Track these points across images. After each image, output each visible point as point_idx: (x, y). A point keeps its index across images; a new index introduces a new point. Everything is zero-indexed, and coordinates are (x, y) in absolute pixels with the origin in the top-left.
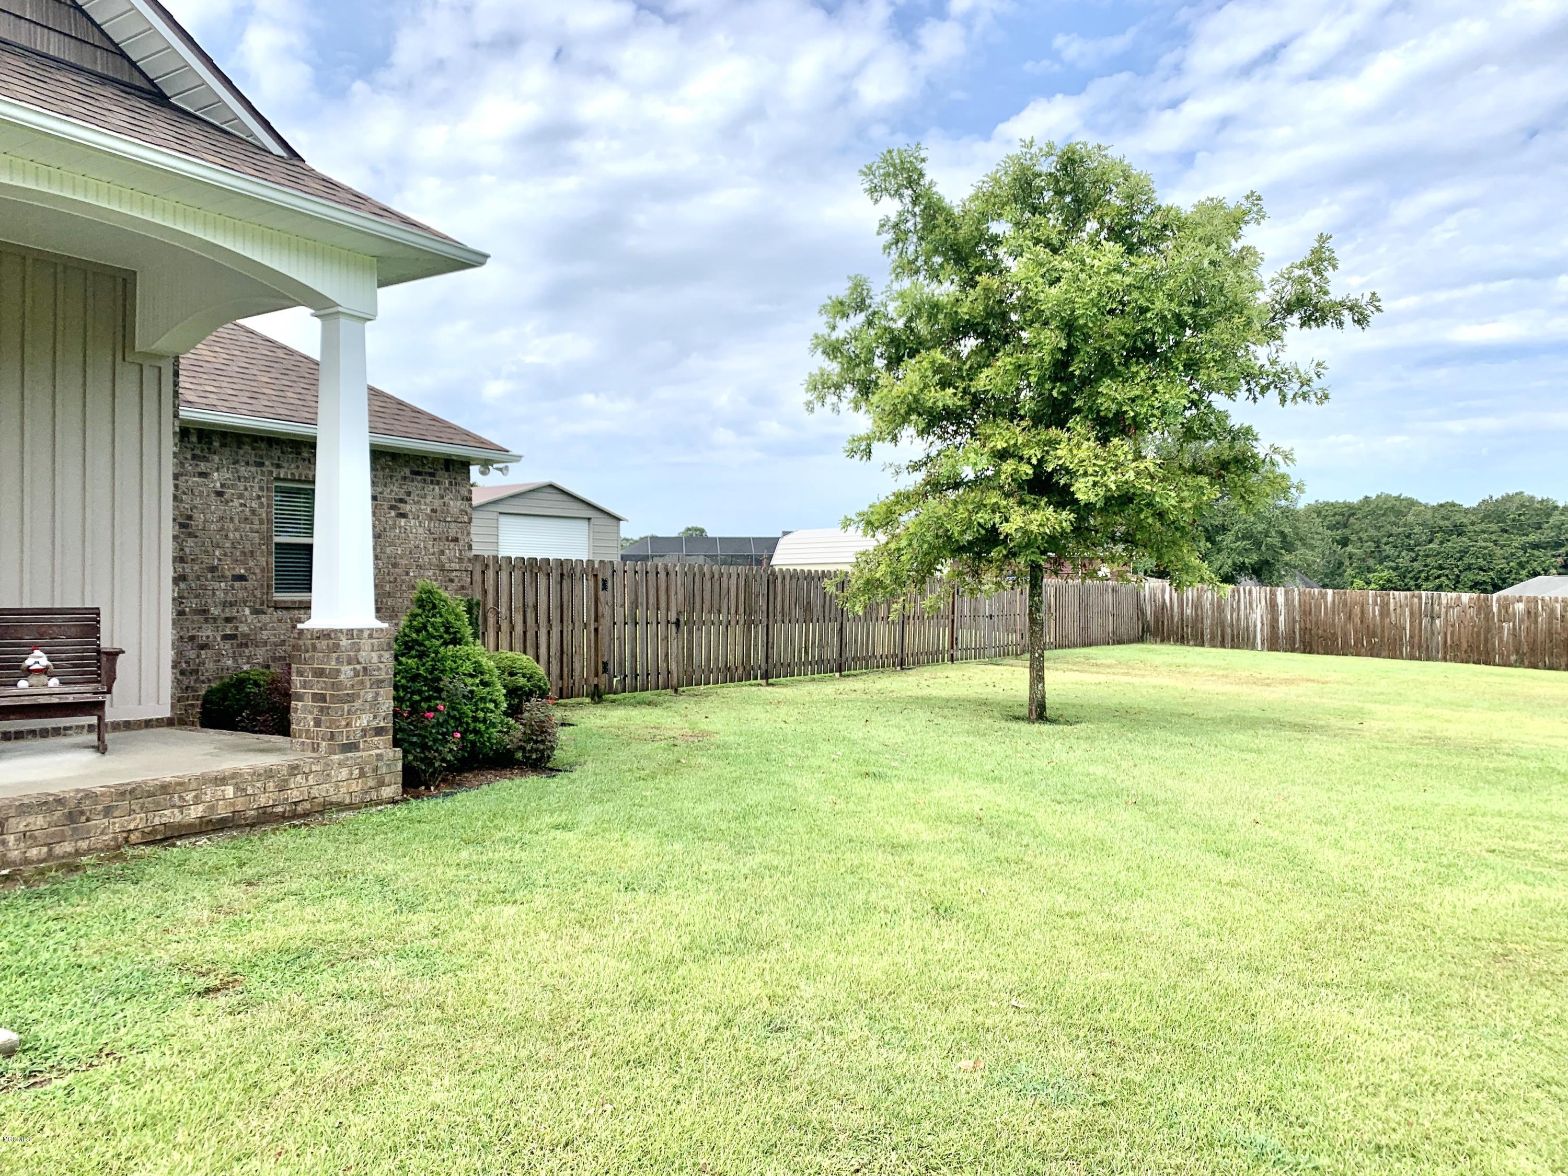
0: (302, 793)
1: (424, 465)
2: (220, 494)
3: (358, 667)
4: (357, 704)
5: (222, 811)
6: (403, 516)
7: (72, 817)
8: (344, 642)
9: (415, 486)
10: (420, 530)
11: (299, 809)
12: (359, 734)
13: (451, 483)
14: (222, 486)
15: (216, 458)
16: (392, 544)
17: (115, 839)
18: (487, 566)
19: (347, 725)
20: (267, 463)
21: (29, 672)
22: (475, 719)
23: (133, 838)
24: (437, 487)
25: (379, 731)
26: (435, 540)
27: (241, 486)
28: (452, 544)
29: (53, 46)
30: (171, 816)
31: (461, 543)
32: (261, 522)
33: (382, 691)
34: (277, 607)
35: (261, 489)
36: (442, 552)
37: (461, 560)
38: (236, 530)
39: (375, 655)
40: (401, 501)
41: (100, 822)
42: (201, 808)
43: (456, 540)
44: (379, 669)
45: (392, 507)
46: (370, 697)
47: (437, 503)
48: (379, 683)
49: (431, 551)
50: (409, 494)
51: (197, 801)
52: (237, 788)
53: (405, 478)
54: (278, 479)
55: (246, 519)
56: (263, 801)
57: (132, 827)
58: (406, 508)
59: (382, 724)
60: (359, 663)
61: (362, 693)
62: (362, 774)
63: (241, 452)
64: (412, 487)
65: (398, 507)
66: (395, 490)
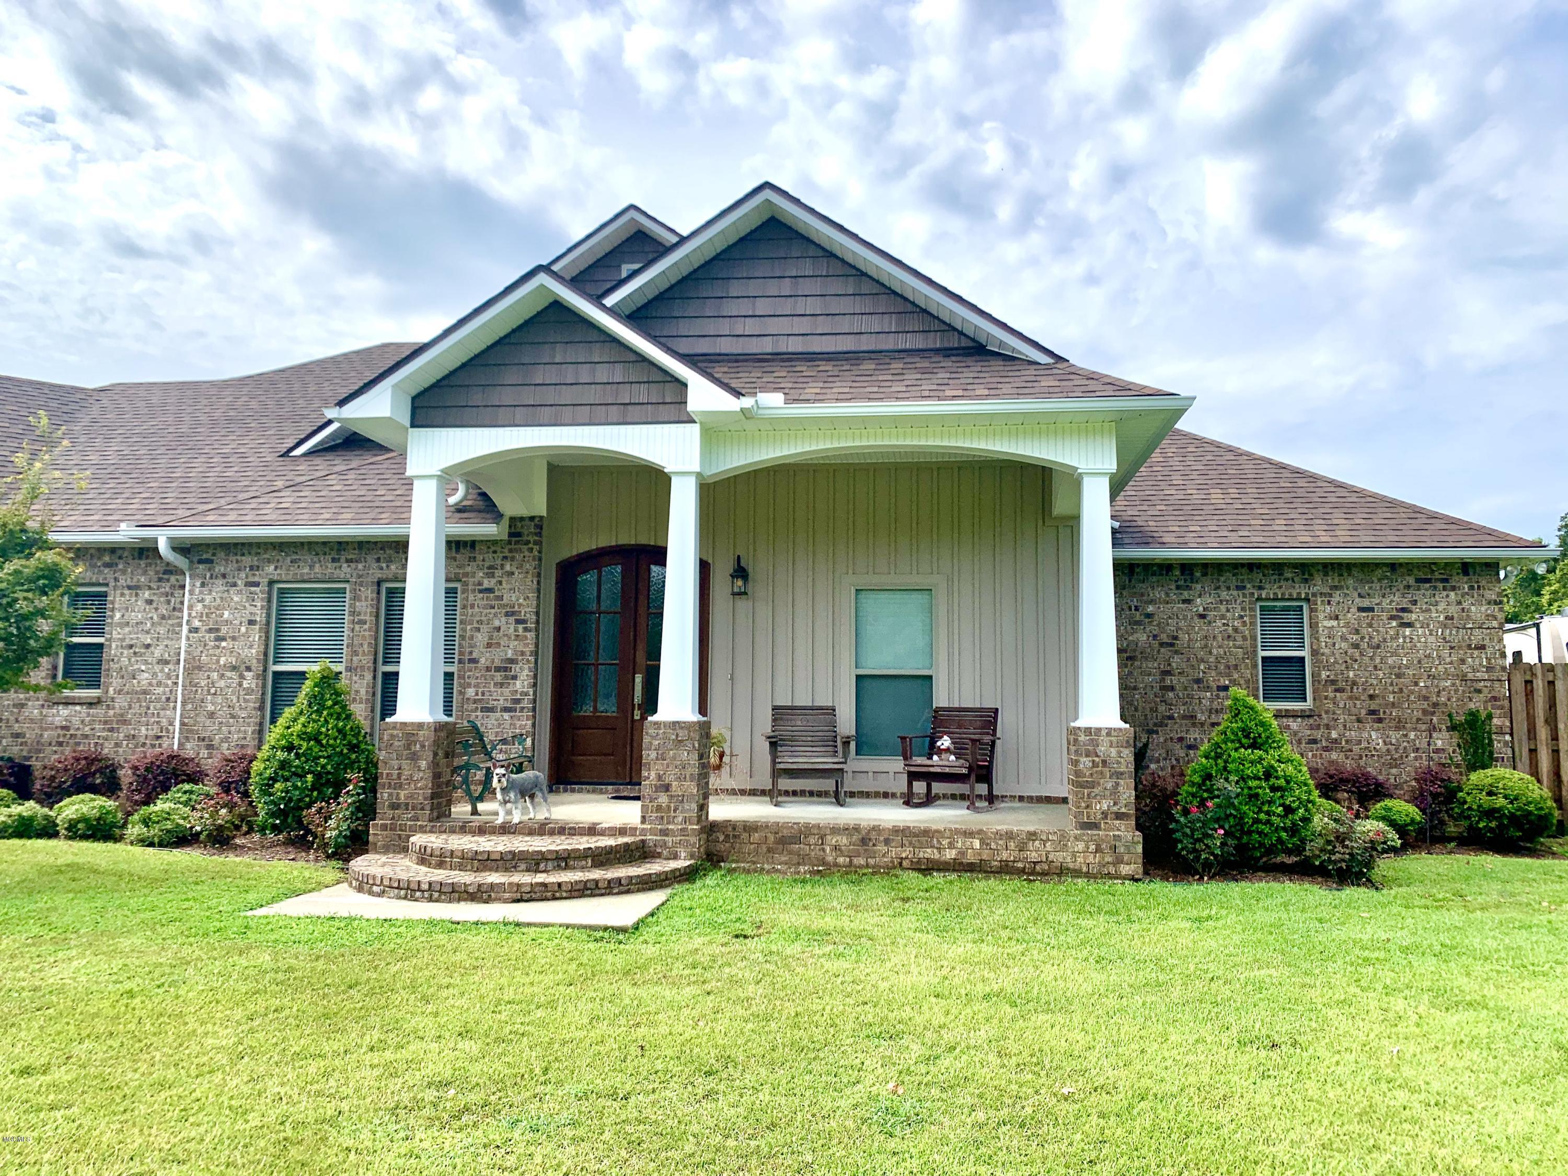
0: (1040, 856)
1: (1433, 571)
2: (1202, 616)
3: (1097, 759)
4: (1096, 791)
6: (1409, 625)
7: (864, 841)
8: (1082, 738)
9: (1423, 595)
10: (1432, 639)
11: (1038, 868)
12: (1099, 816)
13: (1471, 588)
14: (1204, 609)
15: (1199, 586)
16: (1395, 654)
17: (892, 862)
18: (1534, 675)
19: (1087, 807)
20: (1248, 586)
22: (1257, 821)
23: (905, 863)
24: (1452, 594)
25: (1119, 816)
26: (1452, 648)
27: (1223, 608)
28: (1476, 653)
30: (930, 853)
31: (1489, 651)
32: (1244, 638)
33: (1122, 782)
35: (1243, 609)
36: (1463, 661)
37: (1489, 669)
38: (1220, 647)
39: (1113, 752)
40: (1403, 610)
41: (882, 848)
42: (954, 852)
43: (1483, 647)
44: (1119, 763)
45: (1392, 618)
46: (1109, 786)
47: (1453, 610)
48: (1119, 775)
49: (1448, 660)
50: (1415, 602)
51: (951, 846)
52: (982, 842)
53: (1408, 587)
54: (1259, 599)
55: (1229, 637)
56: (1005, 855)
57: (904, 855)
58: (1412, 617)
59: (1123, 810)
60: (1097, 756)
61: (1102, 781)
62: (1098, 850)
63: (1222, 579)
64: (1418, 595)
65: (1400, 616)
66: (1396, 600)
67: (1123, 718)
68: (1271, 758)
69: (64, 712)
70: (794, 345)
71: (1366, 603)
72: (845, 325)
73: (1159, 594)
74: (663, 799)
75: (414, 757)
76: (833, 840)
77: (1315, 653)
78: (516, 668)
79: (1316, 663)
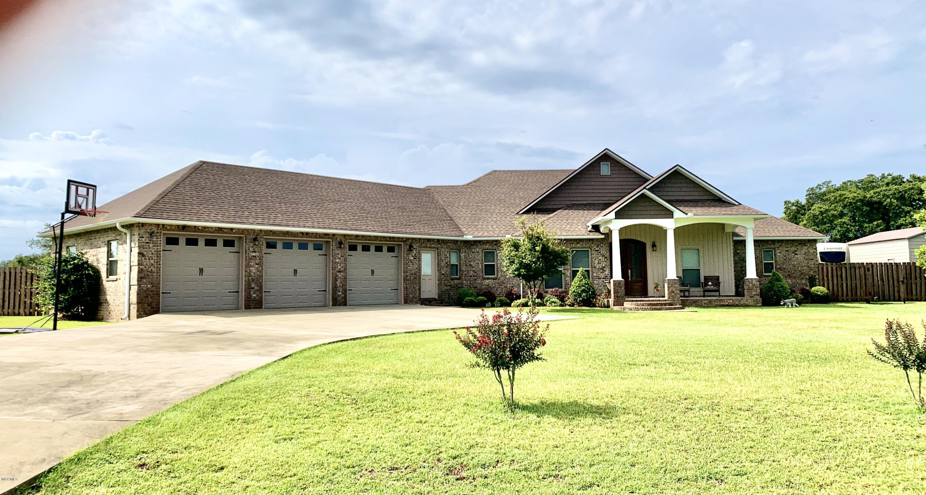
0: (743, 302)
1: (802, 241)
4: (752, 290)
5: (730, 304)
6: (797, 254)
8: (750, 280)
10: (802, 258)
11: (743, 305)
12: (753, 295)
13: (811, 245)
16: (794, 261)
19: (751, 293)
20: (760, 245)
21: (709, 285)
23: (718, 305)
24: (807, 247)
25: (757, 295)
26: (807, 260)
28: (811, 261)
29: (705, 198)
30: (723, 303)
31: (815, 260)
32: (760, 258)
34: (765, 276)
35: (759, 251)
36: (809, 263)
37: (814, 264)
42: (727, 303)
43: (812, 259)
44: (756, 285)
45: (793, 253)
46: (755, 289)
47: (806, 251)
48: (756, 287)
49: (806, 262)
52: (732, 301)
53: (797, 245)
54: (762, 249)
55: (756, 258)
56: (737, 303)
58: (797, 253)
62: (754, 301)
64: (799, 247)
65: (795, 252)
66: (794, 249)
67: (757, 276)
68: (782, 283)
69: (487, 281)
70: (681, 198)
71: (787, 249)
72: (691, 194)
73: (740, 248)
74: (673, 294)
75: (621, 287)
76: (704, 302)
77: (775, 261)
78: (605, 269)
79: (776, 264)
